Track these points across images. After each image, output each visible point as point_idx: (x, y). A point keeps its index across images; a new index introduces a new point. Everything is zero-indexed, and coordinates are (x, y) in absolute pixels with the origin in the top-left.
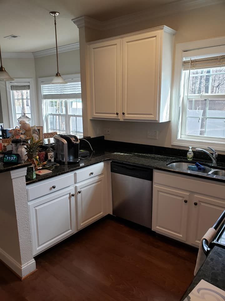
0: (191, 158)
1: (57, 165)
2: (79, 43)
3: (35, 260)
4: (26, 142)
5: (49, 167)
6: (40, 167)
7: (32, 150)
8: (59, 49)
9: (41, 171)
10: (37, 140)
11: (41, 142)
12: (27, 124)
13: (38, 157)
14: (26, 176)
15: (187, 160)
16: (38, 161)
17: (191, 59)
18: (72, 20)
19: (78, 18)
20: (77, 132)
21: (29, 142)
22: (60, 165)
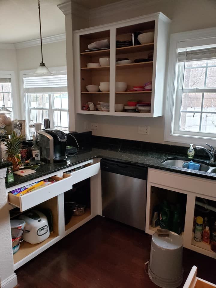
0: (192, 157)
1: (42, 164)
2: (65, 34)
3: (16, 274)
4: (6, 138)
5: (32, 167)
6: (22, 166)
7: (13, 147)
8: (43, 39)
9: (24, 171)
10: (18, 135)
11: (24, 137)
12: (7, 117)
13: (20, 155)
14: (5, 178)
15: (188, 158)
16: (20, 159)
17: (186, 50)
18: (58, 5)
19: (64, 3)
20: (61, 127)
21: (10, 138)
22: (45, 163)
